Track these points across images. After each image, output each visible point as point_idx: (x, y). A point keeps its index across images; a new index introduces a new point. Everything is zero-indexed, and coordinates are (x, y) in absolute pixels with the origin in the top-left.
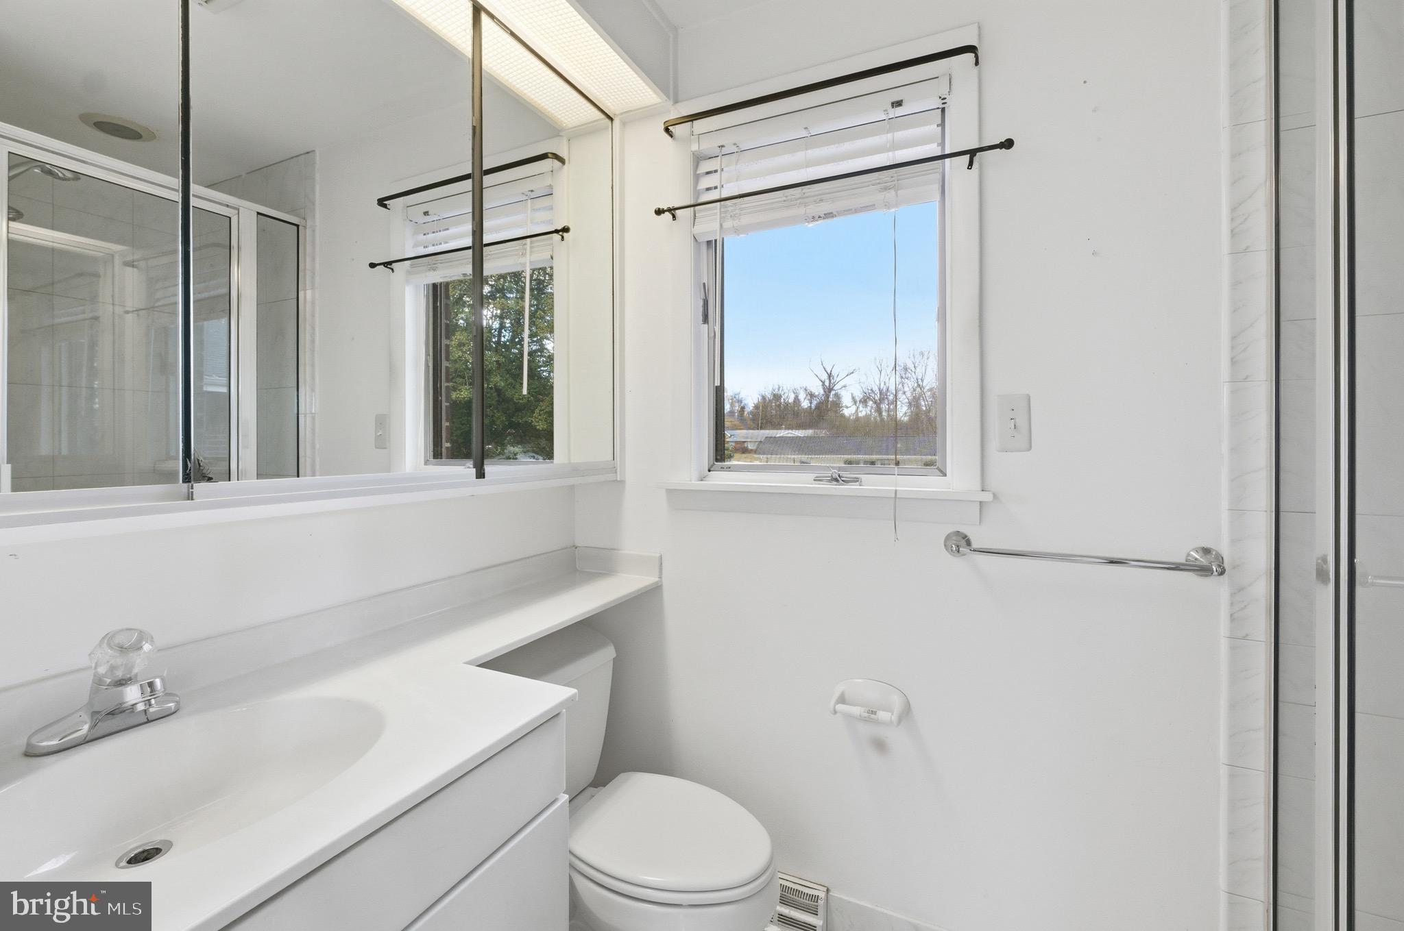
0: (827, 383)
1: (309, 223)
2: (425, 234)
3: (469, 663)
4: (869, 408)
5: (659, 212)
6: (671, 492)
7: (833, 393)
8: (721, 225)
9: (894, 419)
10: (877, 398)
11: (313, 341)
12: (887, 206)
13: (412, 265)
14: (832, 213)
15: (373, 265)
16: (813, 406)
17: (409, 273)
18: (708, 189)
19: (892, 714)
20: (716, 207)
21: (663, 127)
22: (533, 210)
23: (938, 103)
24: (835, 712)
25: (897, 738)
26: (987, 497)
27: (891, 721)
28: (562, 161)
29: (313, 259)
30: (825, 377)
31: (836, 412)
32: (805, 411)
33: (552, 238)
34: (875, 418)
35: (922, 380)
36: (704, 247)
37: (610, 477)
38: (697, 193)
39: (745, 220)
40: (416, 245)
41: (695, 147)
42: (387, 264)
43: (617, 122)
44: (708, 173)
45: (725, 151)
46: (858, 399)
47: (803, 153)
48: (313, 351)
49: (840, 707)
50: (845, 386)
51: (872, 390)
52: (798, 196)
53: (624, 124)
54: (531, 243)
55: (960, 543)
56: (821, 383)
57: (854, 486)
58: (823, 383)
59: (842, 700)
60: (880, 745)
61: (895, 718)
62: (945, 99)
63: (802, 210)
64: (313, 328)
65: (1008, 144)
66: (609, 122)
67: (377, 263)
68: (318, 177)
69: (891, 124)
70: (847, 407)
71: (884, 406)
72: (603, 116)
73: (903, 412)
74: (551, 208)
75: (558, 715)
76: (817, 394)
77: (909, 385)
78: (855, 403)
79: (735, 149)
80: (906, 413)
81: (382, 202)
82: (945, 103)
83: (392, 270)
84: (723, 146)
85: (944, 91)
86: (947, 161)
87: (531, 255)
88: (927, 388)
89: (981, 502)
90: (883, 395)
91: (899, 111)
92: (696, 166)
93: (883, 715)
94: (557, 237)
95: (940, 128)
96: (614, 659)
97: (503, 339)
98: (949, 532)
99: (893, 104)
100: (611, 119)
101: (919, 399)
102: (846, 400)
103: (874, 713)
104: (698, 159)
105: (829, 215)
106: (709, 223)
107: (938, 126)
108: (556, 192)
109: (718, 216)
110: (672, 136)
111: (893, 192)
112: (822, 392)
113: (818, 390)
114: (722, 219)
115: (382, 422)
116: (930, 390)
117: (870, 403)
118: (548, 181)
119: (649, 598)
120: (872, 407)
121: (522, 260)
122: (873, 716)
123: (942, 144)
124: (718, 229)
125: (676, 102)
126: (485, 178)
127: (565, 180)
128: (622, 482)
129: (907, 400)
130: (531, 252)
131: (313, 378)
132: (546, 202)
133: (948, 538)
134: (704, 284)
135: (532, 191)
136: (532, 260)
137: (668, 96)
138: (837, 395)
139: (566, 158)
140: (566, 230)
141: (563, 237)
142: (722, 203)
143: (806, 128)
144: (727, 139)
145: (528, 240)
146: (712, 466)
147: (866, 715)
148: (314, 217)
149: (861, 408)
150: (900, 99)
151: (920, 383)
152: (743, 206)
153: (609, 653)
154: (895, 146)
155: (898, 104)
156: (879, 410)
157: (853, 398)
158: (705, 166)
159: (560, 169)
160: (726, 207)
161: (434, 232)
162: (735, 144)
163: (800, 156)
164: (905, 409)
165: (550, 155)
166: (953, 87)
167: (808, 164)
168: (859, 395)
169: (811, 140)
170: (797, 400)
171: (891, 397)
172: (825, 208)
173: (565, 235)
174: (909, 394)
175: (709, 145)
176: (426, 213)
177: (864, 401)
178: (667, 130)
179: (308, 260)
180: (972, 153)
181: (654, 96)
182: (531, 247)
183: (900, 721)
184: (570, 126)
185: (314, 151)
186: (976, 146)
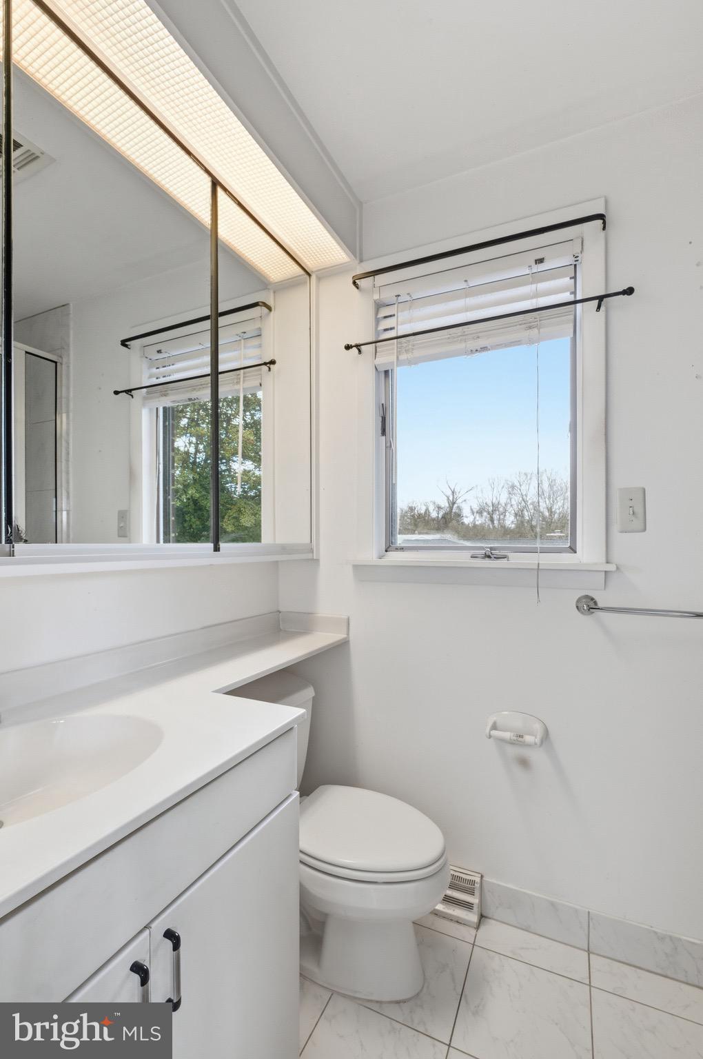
0: (451, 498)
1: (65, 360)
2: (157, 368)
3: (217, 691)
4: (484, 518)
5: (348, 347)
6: (356, 567)
7: (456, 505)
8: (398, 358)
9: (503, 527)
10: (490, 509)
11: (68, 454)
12: (531, 341)
13: (147, 392)
14: (486, 347)
15: (116, 393)
16: (440, 516)
17: (145, 398)
18: (386, 330)
19: (536, 738)
20: (394, 343)
21: (352, 281)
22: (245, 347)
23: (570, 260)
24: (490, 737)
25: (538, 757)
26: (611, 567)
27: (536, 744)
28: (269, 308)
29: (68, 388)
30: (449, 493)
31: (458, 521)
32: (434, 520)
33: (260, 370)
34: (489, 525)
35: (526, 496)
36: (383, 375)
37: (309, 556)
38: (377, 333)
39: (417, 353)
40: (150, 377)
41: (376, 297)
42: (128, 392)
43: (314, 277)
44: (385, 317)
45: (400, 299)
46: (475, 510)
47: (463, 300)
48: (67, 461)
49: (494, 733)
50: (465, 501)
51: (486, 504)
52: (459, 334)
53: (319, 279)
54: (244, 373)
55: (589, 605)
56: (446, 498)
57: (504, 561)
58: (448, 499)
59: (494, 727)
60: (524, 763)
61: (538, 740)
62: (577, 257)
63: (463, 345)
64: (68, 443)
65: (630, 291)
66: (308, 277)
67: (119, 390)
68: (72, 324)
69: (535, 278)
70: (467, 517)
71: (496, 517)
72: (302, 272)
73: (510, 521)
74: (260, 346)
75: (291, 729)
76: (443, 506)
77: (516, 500)
78: (473, 514)
79: (408, 298)
80: (513, 522)
81: (124, 343)
82: (577, 261)
83: (132, 396)
84: (398, 296)
85: (577, 250)
86: (579, 306)
87: (243, 383)
88: (530, 502)
89: (606, 572)
90: (495, 507)
91: (542, 267)
92: (377, 313)
93: (528, 739)
94: (265, 368)
95: (573, 280)
96: (313, 698)
97: (198, 460)
98: (579, 596)
99: (536, 261)
100: (309, 275)
101: (522, 511)
102: (466, 512)
103: (522, 737)
104: (379, 306)
105: (484, 349)
106: (386, 357)
107: (571, 278)
108: (264, 333)
109: (395, 351)
110: (358, 288)
111: (536, 331)
112: (447, 505)
113: (444, 504)
114: (399, 353)
115: (123, 516)
116: (532, 504)
117: (485, 514)
118: (258, 325)
119: (340, 649)
120: (486, 517)
121: (236, 387)
122: (520, 739)
123: (574, 293)
124: (395, 361)
125: (361, 261)
126: (220, 319)
127: (273, 324)
128: (318, 560)
129: (513, 511)
130: (244, 381)
131: (68, 482)
132: (255, 342)
133: (579, 601)
134: (383, 404)
135: (245, 333)
136: (245, 387)
137: (355, 256)
138: (459, 508)
139: (272, 306)
140: (273, 362)
141: (270, 369)
142: (399, 340)
143: (466, 281)
144: (402, 290)
145: (242, 371)
146: (388, 548)
147: (515, 738)
148: (69, 355)
149: (478, 518)
150: (542, 257)
151: (524, 497)
152: (415, 342)
153: (309, 693)
154: (537, 295)
155: (540, 261)
156: (492, 520)
157: (472, 510)
158: (384, 312)
159: (268, 315)
160: (401, 343)
161: (164, 367)
162: (408, 294)
163: (460, 303)
164: (512, 518)
165: (260, 304)
166: (585, 247)
167: (467, 309)
168: (476, 508)
169: (469, 292)
170: (427, 510)
171: (501, 509)
172: (482, 343)
173: (272, 366)
174: (515, 507)
175: (388, 295)
176: (159, 352)
177: (480, 512)
178: (354, 283)
179: (64, 389)
180: (601, 299)
181: (344, 255)
182: (244, 377)
183: (542, 742)
184: (276, 281)
185: (68, 304)
186: (603, 293)
